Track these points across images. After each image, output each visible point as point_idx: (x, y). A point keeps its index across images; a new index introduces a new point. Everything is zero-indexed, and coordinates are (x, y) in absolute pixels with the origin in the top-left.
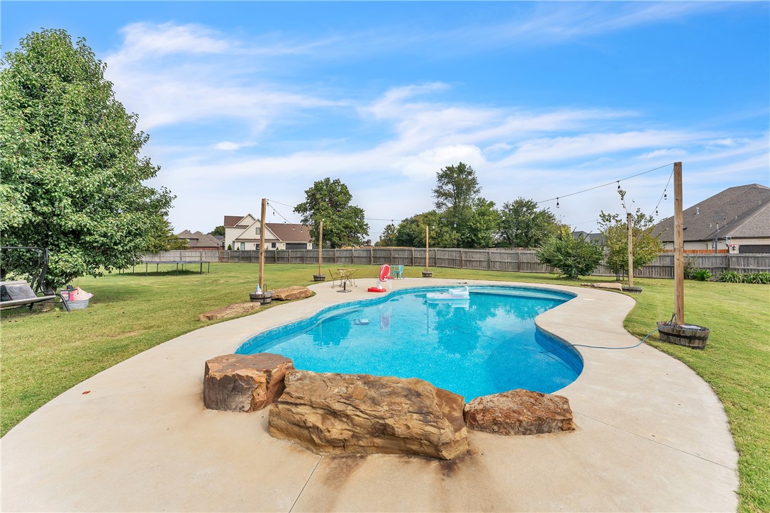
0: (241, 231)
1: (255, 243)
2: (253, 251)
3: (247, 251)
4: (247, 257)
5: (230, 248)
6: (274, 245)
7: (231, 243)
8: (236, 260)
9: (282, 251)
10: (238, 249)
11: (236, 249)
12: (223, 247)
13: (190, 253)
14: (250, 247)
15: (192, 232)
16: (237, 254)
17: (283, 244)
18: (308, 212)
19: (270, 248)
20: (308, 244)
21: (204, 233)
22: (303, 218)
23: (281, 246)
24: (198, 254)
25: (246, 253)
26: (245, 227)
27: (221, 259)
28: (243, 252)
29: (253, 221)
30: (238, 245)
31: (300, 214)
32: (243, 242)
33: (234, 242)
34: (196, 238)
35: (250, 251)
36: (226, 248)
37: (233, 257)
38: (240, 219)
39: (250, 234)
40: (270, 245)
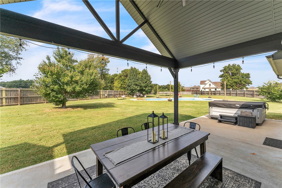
0: (204, 85)
1: (209, 89)
2: (208, 91)
10: (204, 91)
17: (219, 89)
26: (206, 84)
32: (205, 89)
33: (202, 89)
38: (205, 81)
39: (207, 86)
40: (214, 89)
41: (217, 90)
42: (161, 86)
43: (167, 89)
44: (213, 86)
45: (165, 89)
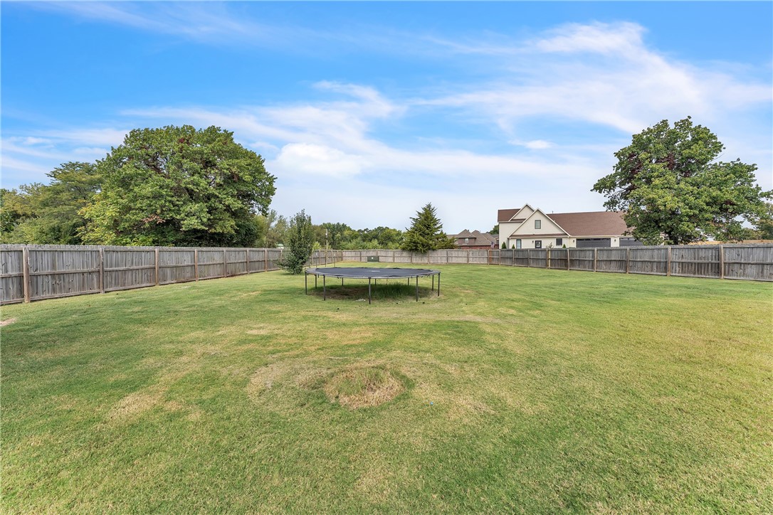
0: (517, 225)
1: (534, 240)
2: (531, 250)
3: (523, 251)
4: (521, 258)
5: (504, 246)
6: (559, 242)
7: (505, 241)
8: (508, 262)
9: (572, 251)
10: (513, 247)
11: (511, 248)
12: (498, 245)
13: (456, 253)
14: (528, 244)
15: (471, 231)
16: (509, 254)
17: (572, 240)
18: (618, 189)
19: (555, 246)
20: (612, 240)
21: (482, 232)
22: (607, 200)
23: (570, 243)
24: (465, 254)
25: (521, 253)
26: (521, 221)
27: (490, 260)
28: (517, 251)
29: (530, 213)
30: (513, 243)
31: (603, 194)
32: (519, 238)
33: (508, 239)
34: (474, 237)
35: (527, 250)
36: (500, 247)
37: (504, 258)
38: (516, 211)
39: (528, 228)
40: (554, 242)
41: (565, 241)
42: (360, 231)
43: (375, 242)
44: (549, 228)
45: (370, 241)
